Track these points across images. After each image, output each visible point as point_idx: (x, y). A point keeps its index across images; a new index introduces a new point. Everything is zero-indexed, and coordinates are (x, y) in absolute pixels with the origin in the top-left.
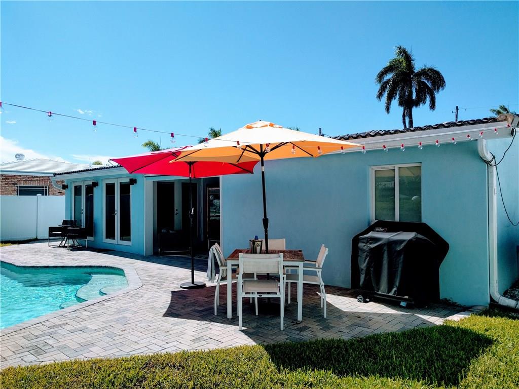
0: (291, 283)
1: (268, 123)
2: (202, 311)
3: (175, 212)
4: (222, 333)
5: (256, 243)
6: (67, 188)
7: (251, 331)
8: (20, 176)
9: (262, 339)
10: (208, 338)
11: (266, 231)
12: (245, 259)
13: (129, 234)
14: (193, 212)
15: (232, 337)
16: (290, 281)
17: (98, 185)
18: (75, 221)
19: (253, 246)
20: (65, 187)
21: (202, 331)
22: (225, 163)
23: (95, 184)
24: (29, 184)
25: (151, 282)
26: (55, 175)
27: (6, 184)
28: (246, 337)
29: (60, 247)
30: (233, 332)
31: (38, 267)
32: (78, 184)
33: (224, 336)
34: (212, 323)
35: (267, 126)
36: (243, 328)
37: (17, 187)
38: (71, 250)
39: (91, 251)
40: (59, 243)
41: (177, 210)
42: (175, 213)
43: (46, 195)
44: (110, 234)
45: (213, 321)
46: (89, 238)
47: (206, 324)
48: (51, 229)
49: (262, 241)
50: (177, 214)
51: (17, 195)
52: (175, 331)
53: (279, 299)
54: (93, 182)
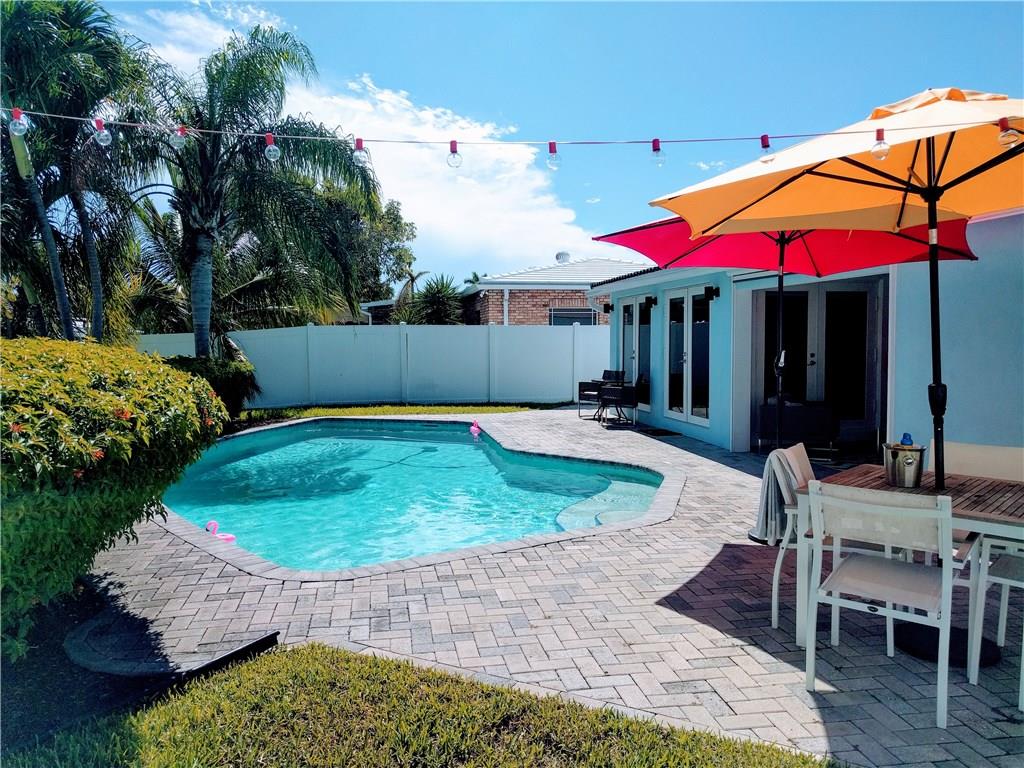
0: (1013, 590)
1: (943, 91)
2: (749, 609)
3: (809, 359)
4: (753, 683)
5: (901, 454)
6: (613, 309)
7: (841, 701)
8: (554, 291)
9: (857, 739)
10: (708, 688)
11: (938, 422)
12: (829, 501)
13: (706, 405)
14: (782, 360)
15: (773, 706)
16: (1007, 583)
17: (656, 304)
18: (623, 372)
19: (894, 463)
20: (608, 308)
21: (709, 662)
22: (856, 233)
23: (651, 301)
24: (567, 305)
25: (696, 514)
26: (593, 286)
27: (534, 306)
28: (815, 715)
29: (594, 419)
30: (785, 691)
31: (530, 454)
32: (628, 303)
33: (753, 693)
34: (751, 649)
35: (937, 100)
36: (821, 686)
37: (550, 310)
38: (608, 428)
39: (638, 432)
40: (592, 412)
41: (812, 355)
42: (808, 362)
43: (595, 324)
44: (676, 401)
45: (756, 644)
46: (641, 406)
47: (733, 646)
48: (583, 386)
49: (922, 451)
50: (813, 363)
51: (550, 324)
52: (645, 648)
53: (935, 632)
54: (647, 298)
